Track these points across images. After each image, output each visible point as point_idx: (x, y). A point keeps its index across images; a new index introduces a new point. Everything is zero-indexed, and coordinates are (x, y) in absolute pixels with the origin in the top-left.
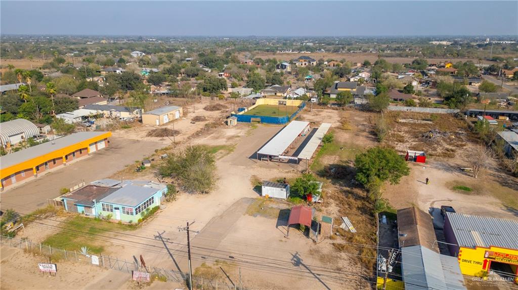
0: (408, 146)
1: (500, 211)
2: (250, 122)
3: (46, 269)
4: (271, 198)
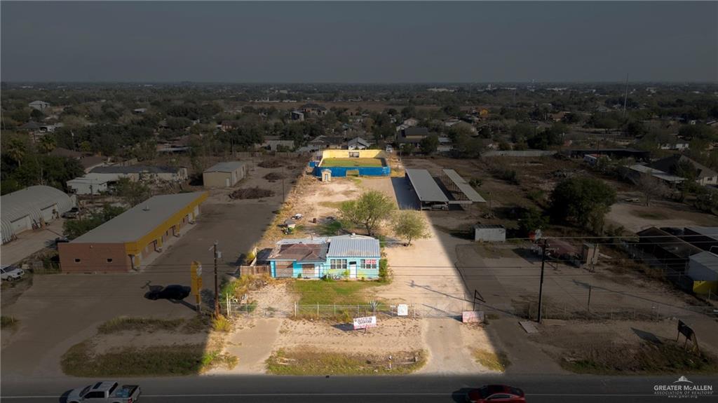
2: (345, 176)
3: (363, 325)
4: (488, 242)
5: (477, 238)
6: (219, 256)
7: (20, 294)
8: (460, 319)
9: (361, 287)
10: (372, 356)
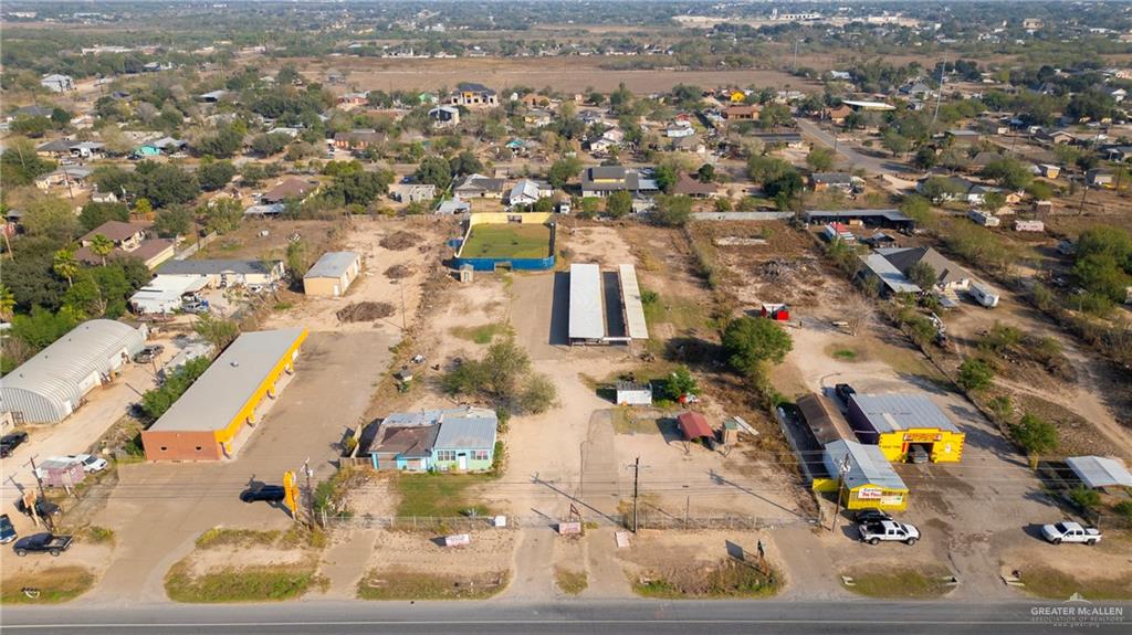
0: (754, 292)
1: (894, 380)
2: (493, 269)
3: (456, 543)
4: (631, 405)
5: (619, 401)
6: (311, 475)
7: (108, 494)
8: (557, 528)
9: (467, 483)
10: (460, 577)
